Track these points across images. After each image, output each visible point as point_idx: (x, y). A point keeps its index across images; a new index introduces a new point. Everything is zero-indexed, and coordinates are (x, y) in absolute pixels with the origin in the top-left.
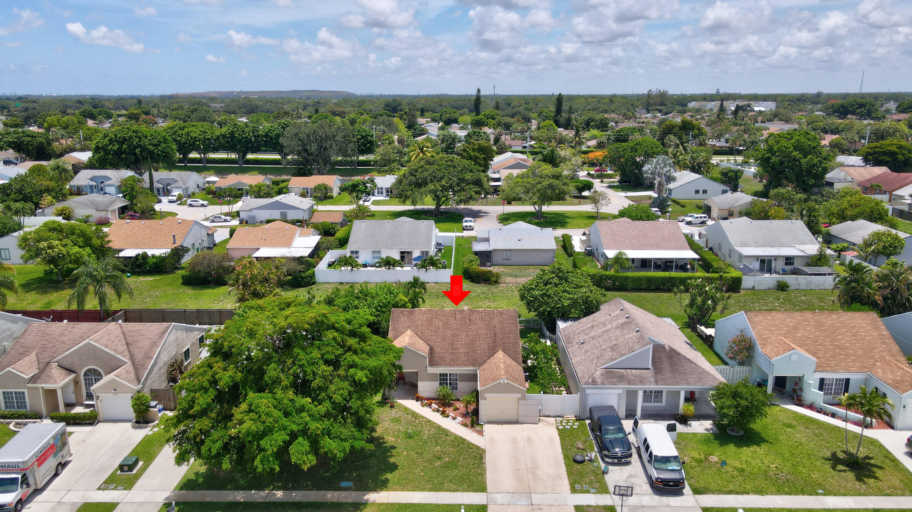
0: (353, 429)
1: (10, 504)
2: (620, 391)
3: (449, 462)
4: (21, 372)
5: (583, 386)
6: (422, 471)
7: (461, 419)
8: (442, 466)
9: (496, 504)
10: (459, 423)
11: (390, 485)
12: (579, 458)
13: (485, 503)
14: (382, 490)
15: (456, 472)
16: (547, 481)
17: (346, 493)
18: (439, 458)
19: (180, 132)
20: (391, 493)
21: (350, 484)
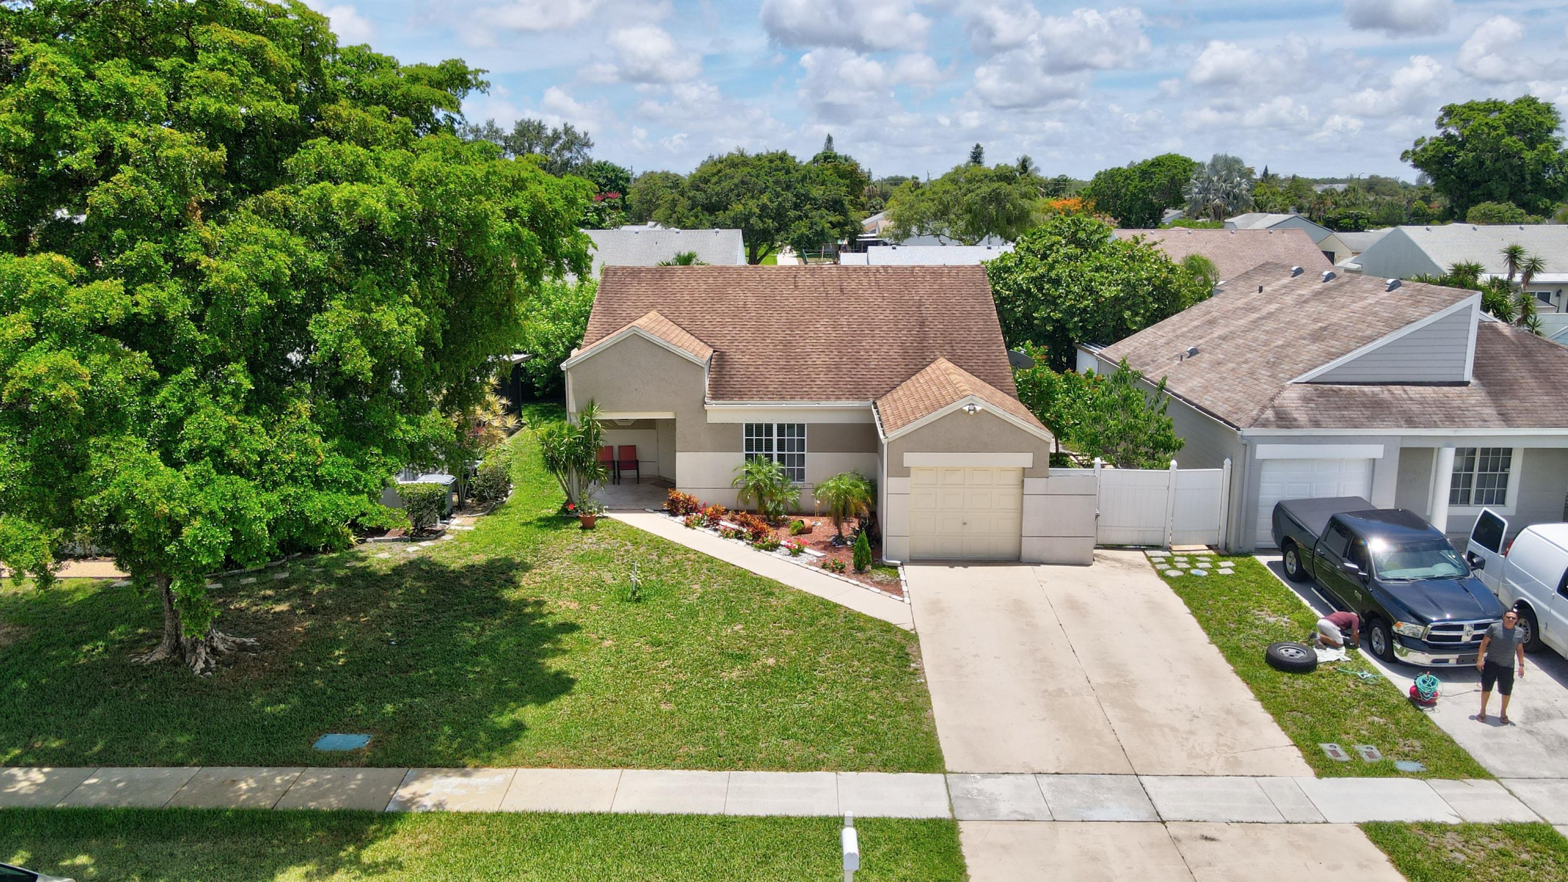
0: (316, 442)
2: (1377, 451)
3: (777, 671)
5: (1247, 432)
6: (668, 697)
7: (819, 554)
8: (752, 683)
9: (991, 818)
10: (811, 564)
11: (523, 745)
12: (1288, 653)
13: (945, 814)
14: (488, 763)
15: (803, 702)
16: (1191, 733)
17: (328, 774)
18: (740, 657)
20: (525, 775)
21: (358, 741)
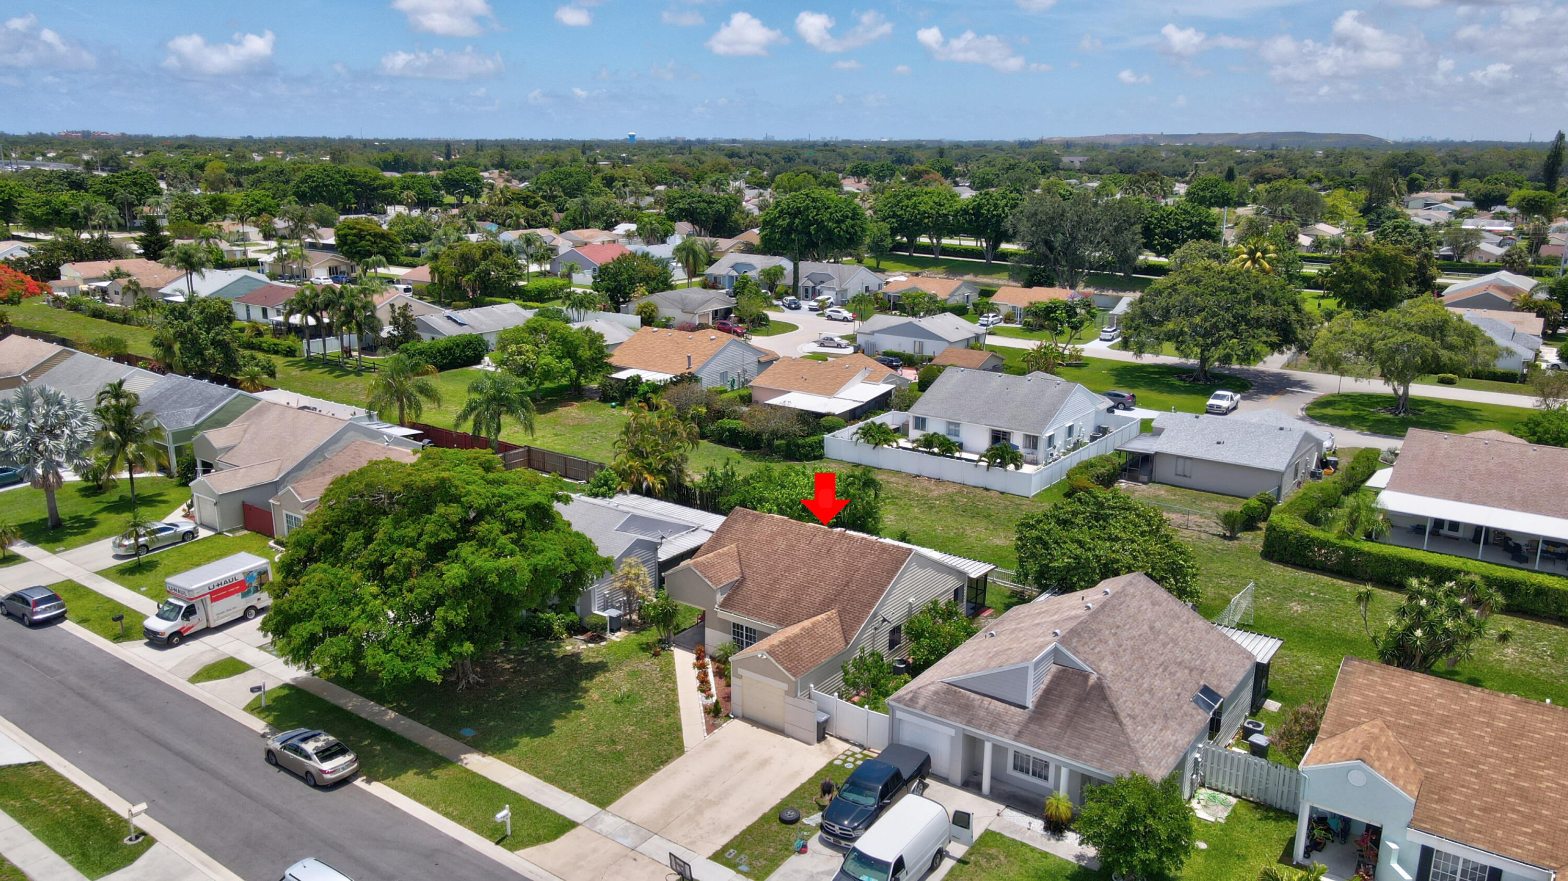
1: (163, 634)
2: (952, 733)
4: (299, 495)
5: (891, 703)
8: (601, 754)
9: (591, 828)
10: (705, 705)
11: (510, 752)
12: (789, 814)
13: (581, 822)
14: (493, 754)
17: (453, 742)
18: (613, 742)
19: (906, 202)
20: (497, 762)
21: (472, 733)
